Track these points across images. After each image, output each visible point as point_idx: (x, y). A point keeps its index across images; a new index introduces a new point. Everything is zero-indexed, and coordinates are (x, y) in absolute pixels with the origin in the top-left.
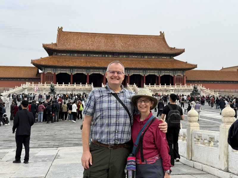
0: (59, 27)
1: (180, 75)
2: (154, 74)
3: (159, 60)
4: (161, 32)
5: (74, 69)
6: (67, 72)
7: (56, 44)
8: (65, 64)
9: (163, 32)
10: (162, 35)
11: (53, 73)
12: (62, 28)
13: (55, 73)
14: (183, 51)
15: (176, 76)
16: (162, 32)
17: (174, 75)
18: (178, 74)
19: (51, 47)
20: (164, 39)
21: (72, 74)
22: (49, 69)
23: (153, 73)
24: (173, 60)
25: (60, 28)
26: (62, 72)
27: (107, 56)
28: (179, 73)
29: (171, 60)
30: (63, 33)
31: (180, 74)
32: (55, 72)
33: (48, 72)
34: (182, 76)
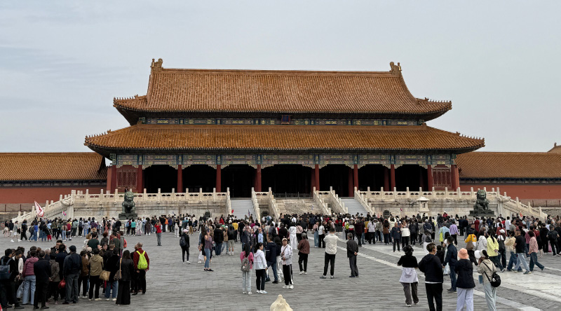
0: (153, 60)
1: (443, 166)
2: (378, 163)
3: (390, 128)
4: (392, 64)
5: (185, 157)
6: (170, 163)
7: (145, 99)
8: (165, 144)
9: (399, 64)
10: (396, 71)
11: (136, 166)
12: (160, 61)
13: (140, 166)
14: (446, 107)
15: (433, 166)
16: (396, 64)
17: (429, 166)
18: (439, 163)
19: (133, 105)
20: (400, 79)
21: (180, 166)
22: (127, 157)
23: (376, 160)
24: (425, 129)
25: (155, 61)
26: (157, 163)
27: (263, 122)
28: (442, 160)
29: (419, 128)
30: (163, 72)
31: (444, 163)
32: (140, 164)
33: (125, 163)
34: (450, 166)
